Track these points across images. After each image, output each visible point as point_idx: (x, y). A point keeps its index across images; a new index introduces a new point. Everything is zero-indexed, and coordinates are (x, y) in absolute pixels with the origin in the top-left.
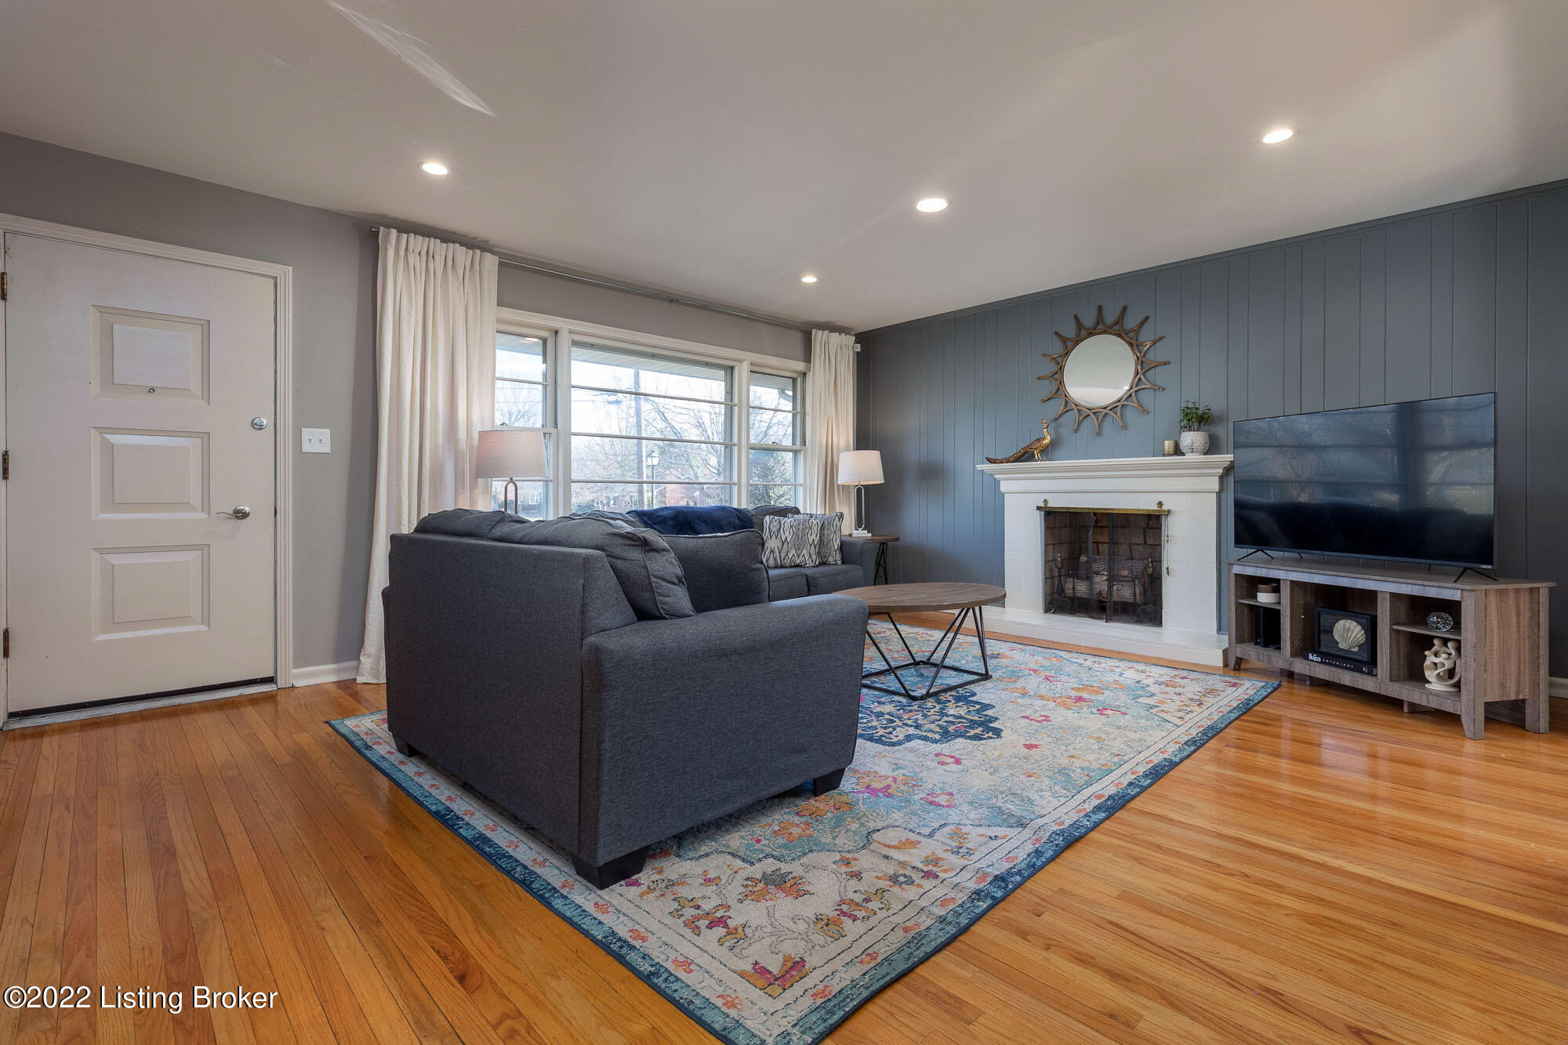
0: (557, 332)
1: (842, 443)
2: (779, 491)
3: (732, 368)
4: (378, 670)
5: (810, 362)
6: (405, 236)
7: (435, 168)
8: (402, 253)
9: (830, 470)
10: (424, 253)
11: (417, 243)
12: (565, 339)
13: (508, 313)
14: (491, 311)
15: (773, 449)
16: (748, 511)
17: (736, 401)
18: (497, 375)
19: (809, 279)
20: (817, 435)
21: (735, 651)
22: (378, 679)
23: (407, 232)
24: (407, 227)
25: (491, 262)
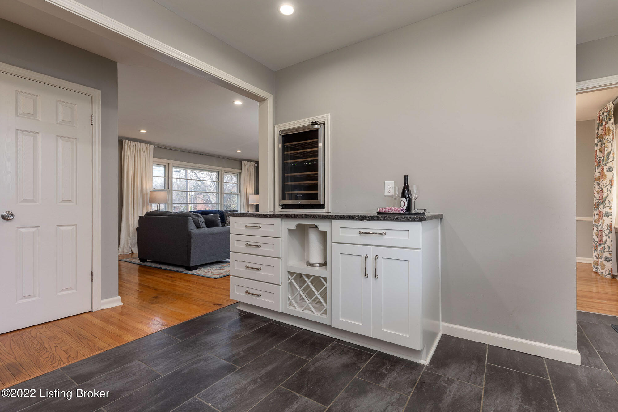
0: (169, 164)
1: (251, 193)
2: (234, 206)
3: (219, 172)
4: (123, 251)
5: (241, 170)
6: (130, 142)
7: (143, 131)
8: (129, 146)
9: (247, 199)
10: (134, 146)
11: (133, 143)
12: (171, 166)
13: (156, 159)
14: (152, 159)
15: (231, 194)
16: (223, 211)
17: (220, 181)
18: (153, 176)
19: (239, 151)
20: (244, 190)
21: (214, 234)
22: (123, 253)
23: (131, 141)
24: (130, 139)
25: (152, 147)
